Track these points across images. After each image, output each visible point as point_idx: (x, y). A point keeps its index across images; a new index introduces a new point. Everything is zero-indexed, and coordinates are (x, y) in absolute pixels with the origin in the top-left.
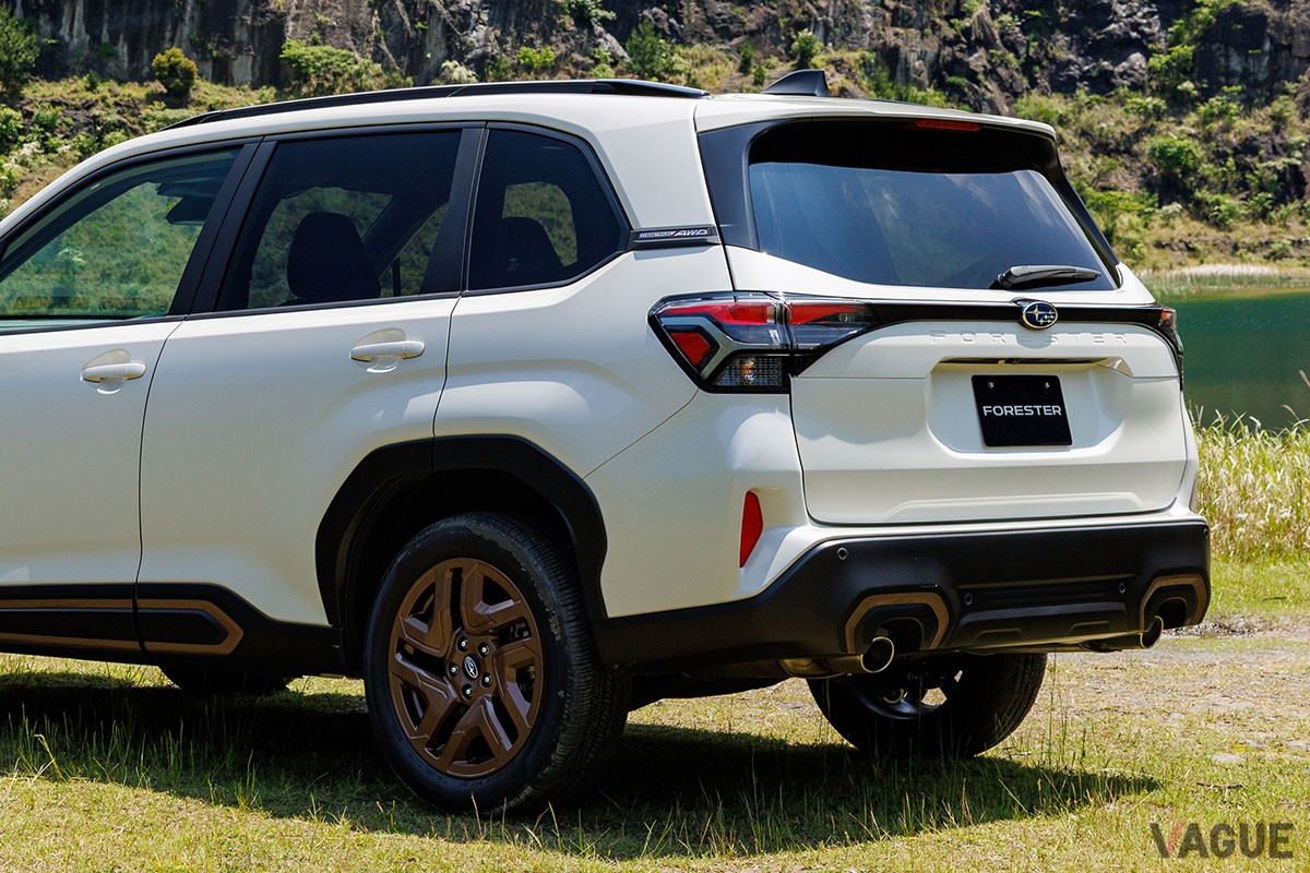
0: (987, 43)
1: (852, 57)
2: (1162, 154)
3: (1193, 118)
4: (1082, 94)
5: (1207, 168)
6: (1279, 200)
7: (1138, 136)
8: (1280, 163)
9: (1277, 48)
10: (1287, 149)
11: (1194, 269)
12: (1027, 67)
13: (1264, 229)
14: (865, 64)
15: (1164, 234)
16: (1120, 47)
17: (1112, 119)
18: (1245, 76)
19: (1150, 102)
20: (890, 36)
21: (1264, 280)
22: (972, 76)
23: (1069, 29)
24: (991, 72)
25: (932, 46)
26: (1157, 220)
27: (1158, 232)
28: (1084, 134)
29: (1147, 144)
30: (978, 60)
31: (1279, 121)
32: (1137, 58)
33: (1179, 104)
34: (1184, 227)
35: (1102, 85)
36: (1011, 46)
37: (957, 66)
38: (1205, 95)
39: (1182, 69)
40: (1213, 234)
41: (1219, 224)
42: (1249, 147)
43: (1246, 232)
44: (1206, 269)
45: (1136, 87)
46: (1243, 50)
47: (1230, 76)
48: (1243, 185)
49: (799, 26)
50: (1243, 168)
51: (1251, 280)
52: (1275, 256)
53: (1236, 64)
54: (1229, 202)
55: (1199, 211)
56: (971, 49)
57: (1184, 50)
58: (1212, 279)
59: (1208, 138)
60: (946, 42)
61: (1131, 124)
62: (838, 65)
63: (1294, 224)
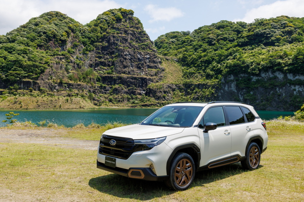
0: (97, 90)
1: (87, 90)
2: (110, 99)
3: (112, 96)
4: (104, 94)
5: (113, 100)
6: (119, 102)
7: (108, 97)
8: (118, 99)
9: (118, 91)
10: (119, 98)
11: (112, 107)
12: (100, 92)
13: (117, 104)
14: (88, 91)
15: (110, 105)
16: (107, 90)
17: (106, 96)
18: (116, 93)
19: (109, 95)
20: (90, 89)
21: (118, 108)
22: (96, 92)
23: (103, 89)
24: (97, 92)
25: (93, 90)
26: (109, 103)
27: (109, 104)
28: (104, 97)
29: (109, 98)
30: (96, 91)
31: (118, 96)
32: (108, 91)
33: (111, 95)
34: (111, 104)
35: (105, 93)
36: (99, 90)
37: (95, 91)
38: (113, 94)
39: (112, 92)
40: (114, 105)
41: (114, 104)
42: (116, 98)
43: (116, 104)
44: (113, 107)
45: (108, 94)
46: (116, 91)
47: (115, 93)
48: (116, 101)
49: (83, 88)
50: (116, 100)
51: (117, 108)
52: (118, 106)
53: (115, 92)
54: (115, 102)
55: (113, 103)
56: (96, 90)
57: (112, 91)
58: (114, 108)
59: (113, 97)
60: (94, 90)
61: (108, 96)
62: (86, 91)
63: (119, 104)
